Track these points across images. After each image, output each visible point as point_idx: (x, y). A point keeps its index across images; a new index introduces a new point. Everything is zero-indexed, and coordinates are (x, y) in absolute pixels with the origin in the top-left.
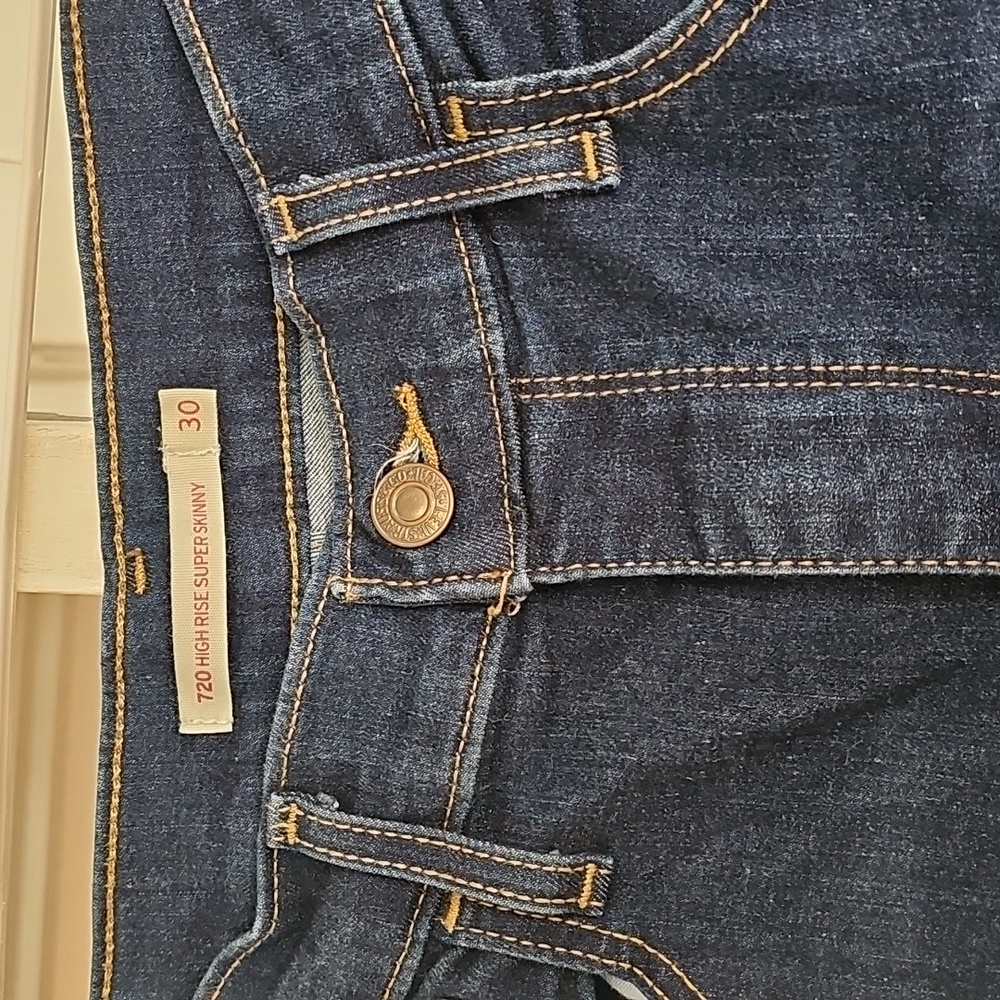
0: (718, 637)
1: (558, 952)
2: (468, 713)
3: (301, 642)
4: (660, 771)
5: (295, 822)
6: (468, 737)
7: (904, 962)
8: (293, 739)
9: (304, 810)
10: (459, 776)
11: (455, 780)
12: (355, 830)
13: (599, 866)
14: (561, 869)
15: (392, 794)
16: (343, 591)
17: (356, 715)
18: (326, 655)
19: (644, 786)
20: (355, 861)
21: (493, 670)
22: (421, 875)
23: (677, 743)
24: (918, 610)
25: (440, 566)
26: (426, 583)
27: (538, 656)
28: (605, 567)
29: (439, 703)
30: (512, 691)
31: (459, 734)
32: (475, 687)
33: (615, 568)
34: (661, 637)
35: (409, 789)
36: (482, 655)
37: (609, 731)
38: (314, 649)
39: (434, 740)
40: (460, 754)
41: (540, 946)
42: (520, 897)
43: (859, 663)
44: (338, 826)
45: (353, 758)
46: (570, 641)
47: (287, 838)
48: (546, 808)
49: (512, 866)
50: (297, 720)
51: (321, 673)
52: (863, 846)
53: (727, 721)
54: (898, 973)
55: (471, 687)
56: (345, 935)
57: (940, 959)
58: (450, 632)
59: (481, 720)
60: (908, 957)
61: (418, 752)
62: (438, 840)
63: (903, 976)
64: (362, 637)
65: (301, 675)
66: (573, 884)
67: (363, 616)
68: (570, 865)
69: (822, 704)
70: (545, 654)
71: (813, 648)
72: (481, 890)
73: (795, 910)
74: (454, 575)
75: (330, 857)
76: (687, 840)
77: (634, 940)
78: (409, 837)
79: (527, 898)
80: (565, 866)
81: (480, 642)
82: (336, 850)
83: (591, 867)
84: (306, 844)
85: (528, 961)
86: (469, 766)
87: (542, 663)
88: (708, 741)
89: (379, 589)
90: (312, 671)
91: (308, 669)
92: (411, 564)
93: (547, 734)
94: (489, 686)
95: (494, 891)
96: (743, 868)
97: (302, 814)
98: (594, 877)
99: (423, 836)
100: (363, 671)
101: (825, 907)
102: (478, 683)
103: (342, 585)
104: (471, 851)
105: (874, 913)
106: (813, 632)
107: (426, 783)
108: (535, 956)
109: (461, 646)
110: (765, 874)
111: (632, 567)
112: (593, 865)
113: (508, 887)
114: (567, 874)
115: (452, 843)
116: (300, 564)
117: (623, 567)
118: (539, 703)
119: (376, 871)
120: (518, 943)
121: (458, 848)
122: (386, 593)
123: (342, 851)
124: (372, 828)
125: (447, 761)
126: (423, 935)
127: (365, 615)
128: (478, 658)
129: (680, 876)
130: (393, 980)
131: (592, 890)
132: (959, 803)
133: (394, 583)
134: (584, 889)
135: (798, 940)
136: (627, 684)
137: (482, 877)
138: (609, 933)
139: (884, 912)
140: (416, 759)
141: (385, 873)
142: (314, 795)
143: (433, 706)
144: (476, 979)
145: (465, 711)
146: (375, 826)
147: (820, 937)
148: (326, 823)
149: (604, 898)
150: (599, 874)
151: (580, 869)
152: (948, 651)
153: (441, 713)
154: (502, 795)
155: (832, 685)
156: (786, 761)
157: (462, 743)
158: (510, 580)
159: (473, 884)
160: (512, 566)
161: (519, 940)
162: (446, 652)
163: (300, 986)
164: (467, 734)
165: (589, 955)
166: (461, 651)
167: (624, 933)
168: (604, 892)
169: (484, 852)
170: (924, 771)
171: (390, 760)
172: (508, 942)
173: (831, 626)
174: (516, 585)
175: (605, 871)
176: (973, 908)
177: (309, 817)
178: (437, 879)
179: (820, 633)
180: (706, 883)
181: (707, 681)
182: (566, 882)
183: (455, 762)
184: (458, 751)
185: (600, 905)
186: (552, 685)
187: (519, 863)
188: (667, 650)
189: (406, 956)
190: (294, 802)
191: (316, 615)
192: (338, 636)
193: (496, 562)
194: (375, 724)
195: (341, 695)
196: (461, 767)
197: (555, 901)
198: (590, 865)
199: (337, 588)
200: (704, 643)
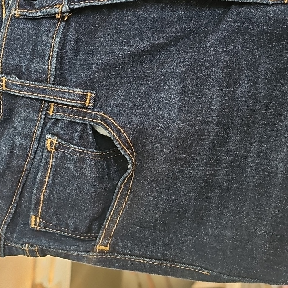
0: (124, 24)
1: (80, 118)
2: (52, 48)
3: (4, 29)
4: (108, 65)
5: (5, 83)
6: (52, 55)
7: (174, 116)
8: (2, 57)
9: (7, 79)
10: (50, 67)
11: (49, 69)
12: (21, 84)
13: (91, 93)
14: (79, 93)
15: (32, 73)
16: (15, 13)
17: (20, 50)
18: (11, 33)
19: (104, 70)
20: (22, 94)
21: (59, 36)
22: (41, 96)
23: (112, 56)
24: (179, 13)
25: (43, 5)
26: (39, 10)
27: (73, 32)
28: (90, 2)
29: (43, 45)
30: (66, 43)
31: (49, 54)
32: (54, 40)
33: (93, 2)
34: (108, 25)
35: (36, 71)
36: (56, 32)
37: (94, 55)
38: (7, 31)
39: (43, 56)
40: (50, 61)
41: (75, 116)
42: (68, 100)
43: (163, 31)
44: (16, 83)
45: (20, 63)
46: (83, 29)
47: (3, 88)
48: (76, 77)
49: (65, 92)
50: (3, 52)
51: (10, 38)
52: (164, 85)
53: (126, 49)
54: (173, 119)
55: (53, 40)
56: (21, 116)
57: (184, 115)
58: (47, 25)
59: (56, 50)
60: (176, 115)
61: (38, 60)
62: (45, 86)
63: (174, 120)
64: (21, 27)
65: (4, 39)
66: (83, 98)
67: (22, 22)
68: (82, 92)
69: (153, 43)
70: (75, 32)
71: (150, 26)
72: (57, 99)
73: (145, 103)
74: (46, 7)
75: (15, 92)
76: (117, 87)
77: (101, 114)
78: (37, 86)
79: (69, 101)
80: (80, 92)
81: (56, 28)
82: (16, 90)
83: (89, 94)
84: (8, 89)
85: (72, 121)
86: (53, 64)
87: (74, 35)
88: (121, 55)
89: (26, 12)
90: (7, 38)
91: (6, 37)
92: (35, 5)
93: (77, 57)
94: (58, 40)
95: (61, 99)
96: (131, 93)
97: (7, 80)
98: (90, 97)
99: (41, 85)
100: (22, 37)
101: (153, 102)
102: (55, 39)
103: (15, 11)
104: (54, 89)
105: (167, 103)
106: (149, 21)
107: (41, 70)
108: (74, 119)
109: (50, 29)
110: (137, 93)
111: (97, 2)
112: (90, 93)
113: (64, 98)
114: (81, 94)
115: (49, 87)
116: (5, 9)
117: (95, 2)
118: (73, 47)
119: (28, 96)
120: (69, 116)
121: (51, 88)
122: (28, 14)
123: (18, 91)
124: (26, 83)
125: (46, 62)
126: (43, 116)
127: (23, 21)
128: (55, 33)
129: (114, 96)
130: (36, 130)
131: (90, 100)
132: (190, 70)
133: (30, 11)
134: (87, 100)
135: (145, 111)
136: (99, 40)
137: (57, 96)
138: (94, 112)
139: (169, 103)
140: (38, 62)
141: (31, 97)
142: (10, 75)
143: (42, 46)
144: (58, 127)
145: (51, 48)
146: (27, 83)
147: (151, 110)
148: (13, 82)
149: (93, 103)
150: (91, 96)
151: (86, 94)
152: (188, 27)
153: (44, 48)
154: (64, 75)
155: (155, 37)
156: (145, 63)
157: (51, 58)
158: (62, 7)
159: (55, 98)
160: (63, 3)
161: (69, 115)
162: (46, 31)
163: (10, 133)
164: (52, 54)
165: (89, 119)
166: (50, 30)
167: (99, 112)
168: (93, 101)
169: (58, 88)
170: (181, 61)
171: (31, 64)
172: (66, 116)
173: (154, 19)
174: (64, 8)
175: (93, 95)
176: (194, 101)
177: (8, 81)
178: (45, 97)
179: (151, 21)
180: (121, 97)
181: (121, 38)
182: (81, 97)
183: (49, 63)
184: (49, 60)
185: (92, 105)
186: (77, 41)
187: (67, 91)
188: (110, 30)
189: (39, 123)
190: (4, 77)
191: (8, 21)
192: (15, 27)
193: (59, 2)
194: (26, 53)
195: (16, 45)
196: (51, 64)
197: (78, 102)
198: (88, 93)
199: (13, 12)
200: (120, 26)
